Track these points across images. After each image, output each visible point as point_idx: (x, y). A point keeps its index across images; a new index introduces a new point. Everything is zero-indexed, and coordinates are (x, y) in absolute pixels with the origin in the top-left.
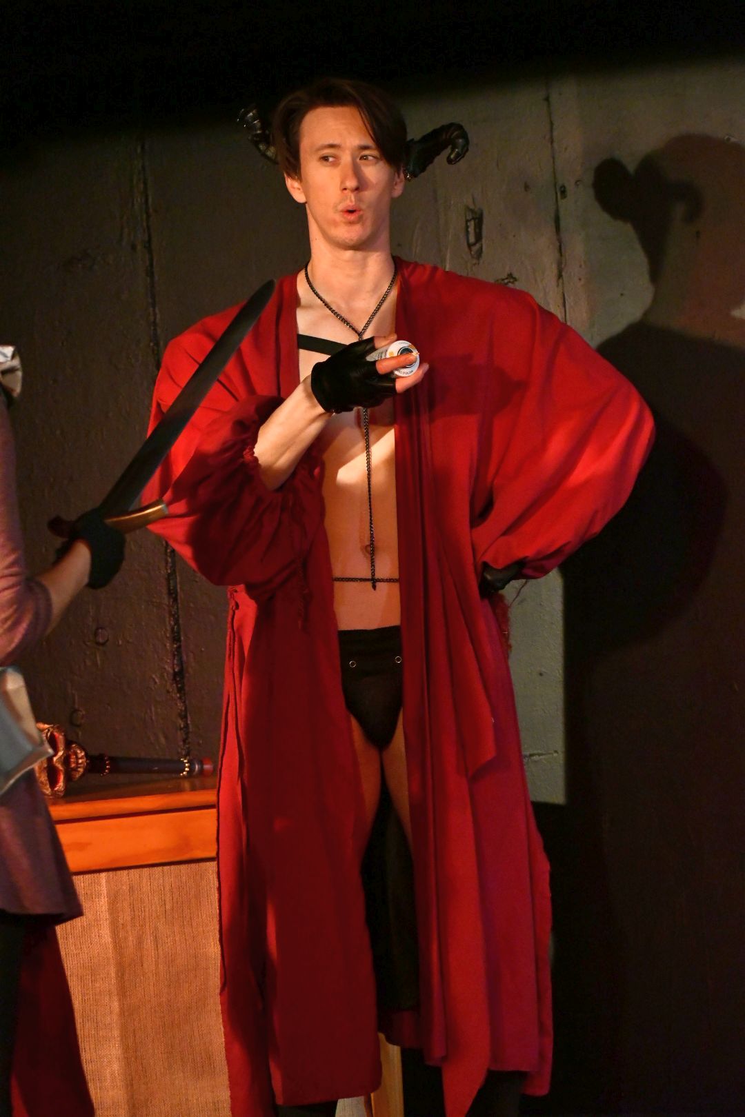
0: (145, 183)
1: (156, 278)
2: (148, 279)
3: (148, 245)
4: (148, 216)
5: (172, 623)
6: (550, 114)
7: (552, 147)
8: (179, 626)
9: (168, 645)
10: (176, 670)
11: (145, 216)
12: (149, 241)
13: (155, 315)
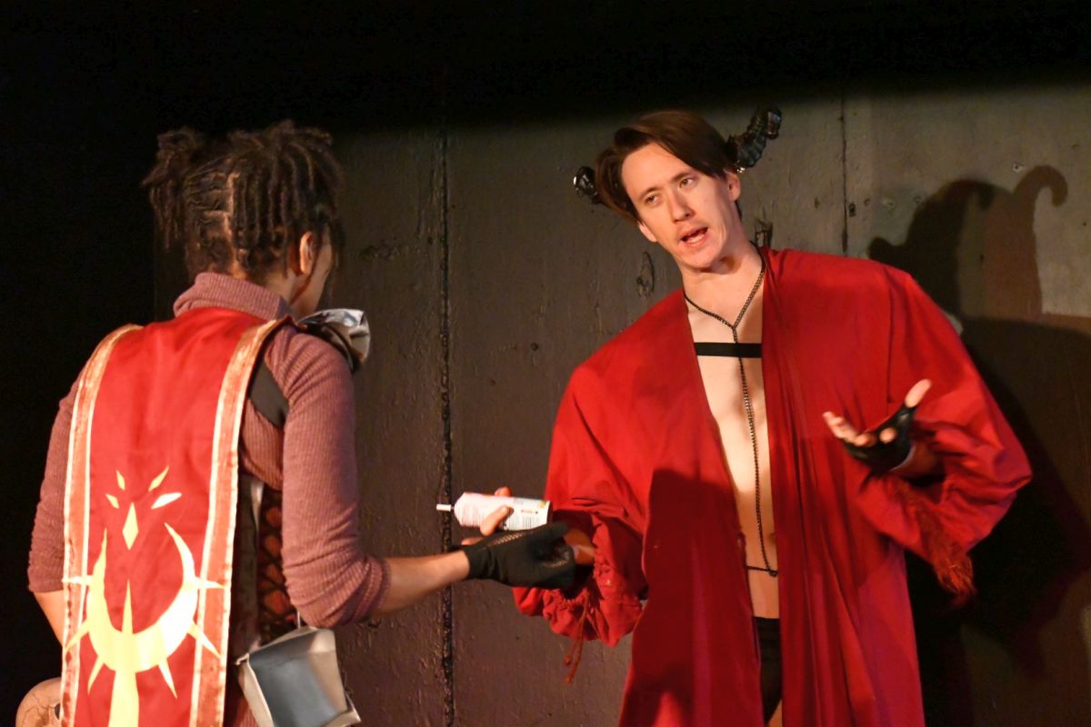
0: (445, 180)
1: (450, 272)
2: (442, 272)
3: (444, 241)
4: (446, 211)
5: (444, 609)
6: (844, 135)
7: (844, 166)
8: (451, 614)
9: (439, 631)
10: (445, 656)
11: (442, 211)
12: (446, 236)
13: (446, 307)
